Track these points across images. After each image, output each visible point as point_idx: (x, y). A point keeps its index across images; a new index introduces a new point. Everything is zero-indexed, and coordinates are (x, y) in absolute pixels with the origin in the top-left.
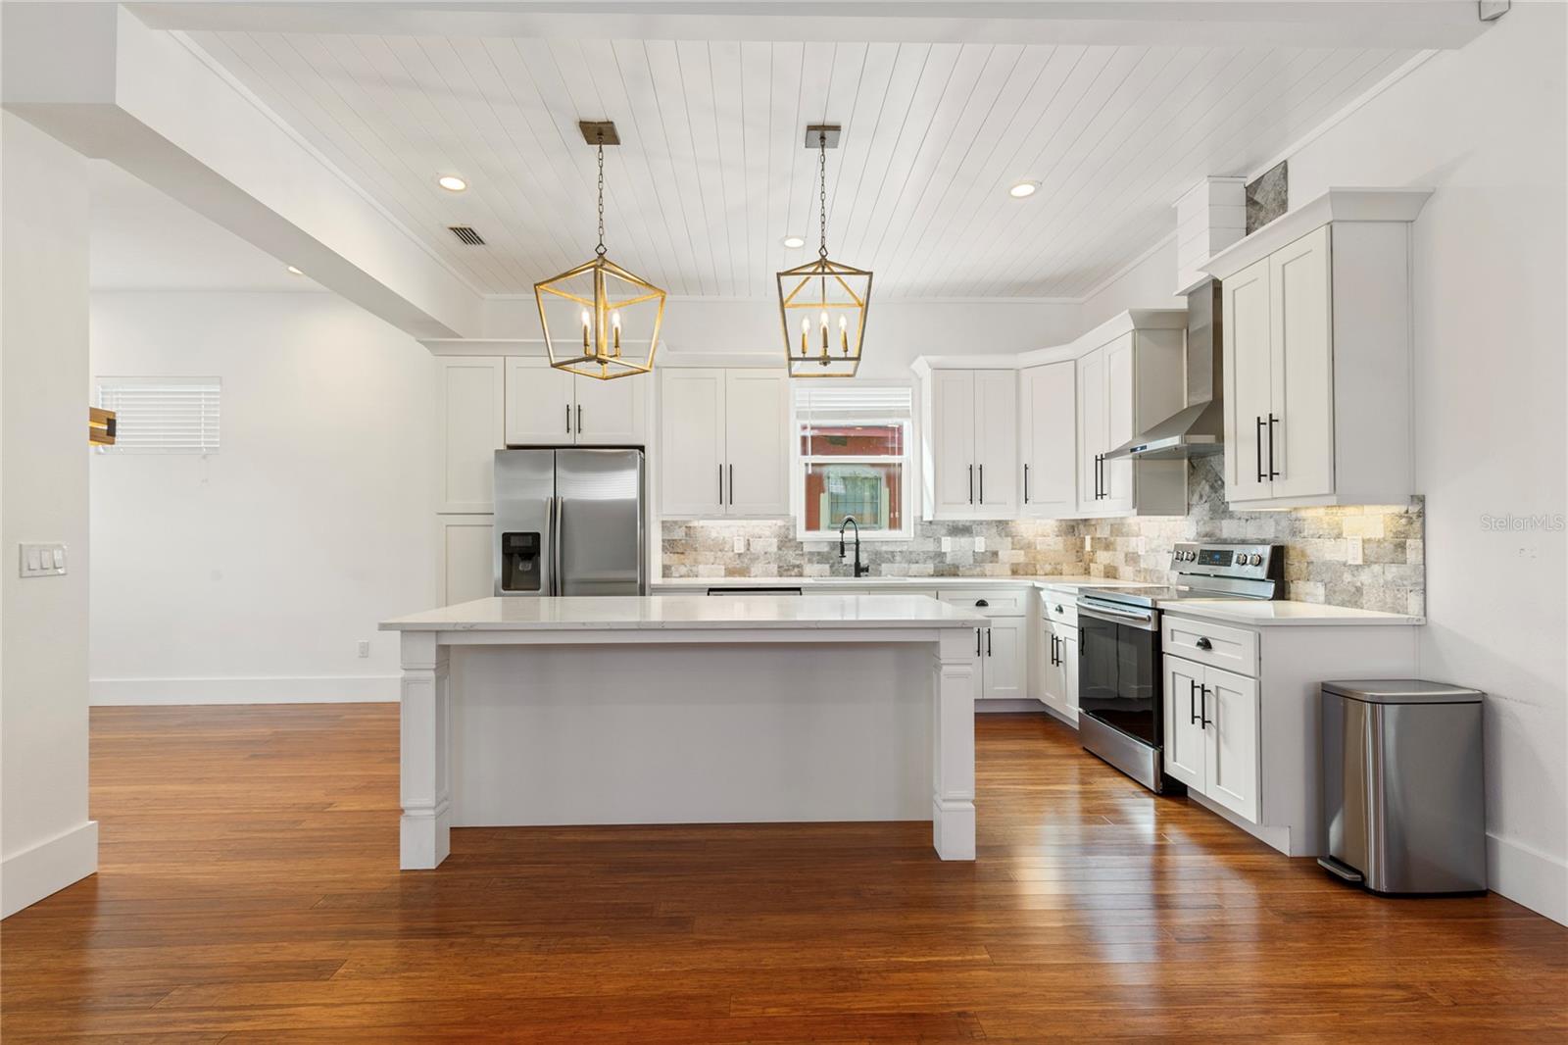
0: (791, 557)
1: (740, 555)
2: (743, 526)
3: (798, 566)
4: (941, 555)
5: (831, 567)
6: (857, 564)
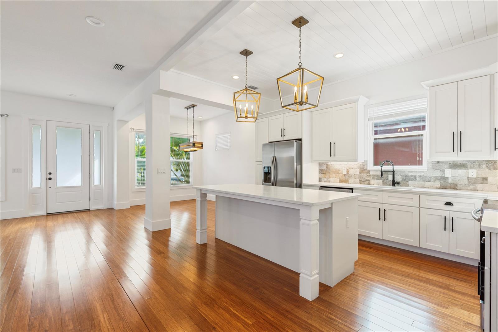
0: (365, 176)
1: (345, 175)
2: (346, 165)
3: (368, 180)
4: (445, 178)
5: (383, 181)
6: (393, 180)
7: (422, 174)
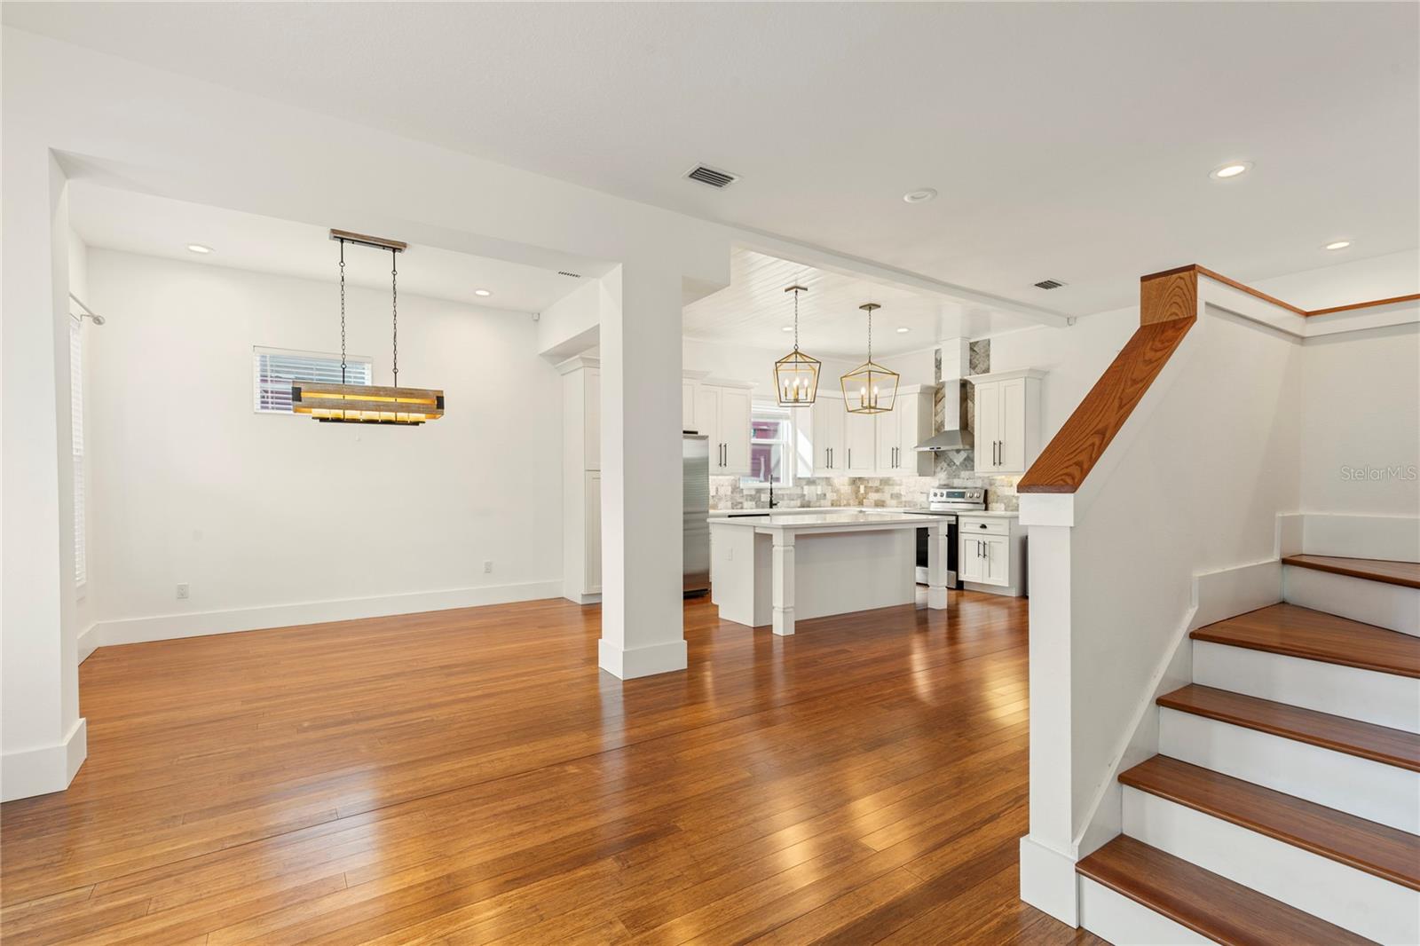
0: (738, 498)
3: (741, 503)
4: (803, 496)
6: (771, 501)
7: (788, 492)
